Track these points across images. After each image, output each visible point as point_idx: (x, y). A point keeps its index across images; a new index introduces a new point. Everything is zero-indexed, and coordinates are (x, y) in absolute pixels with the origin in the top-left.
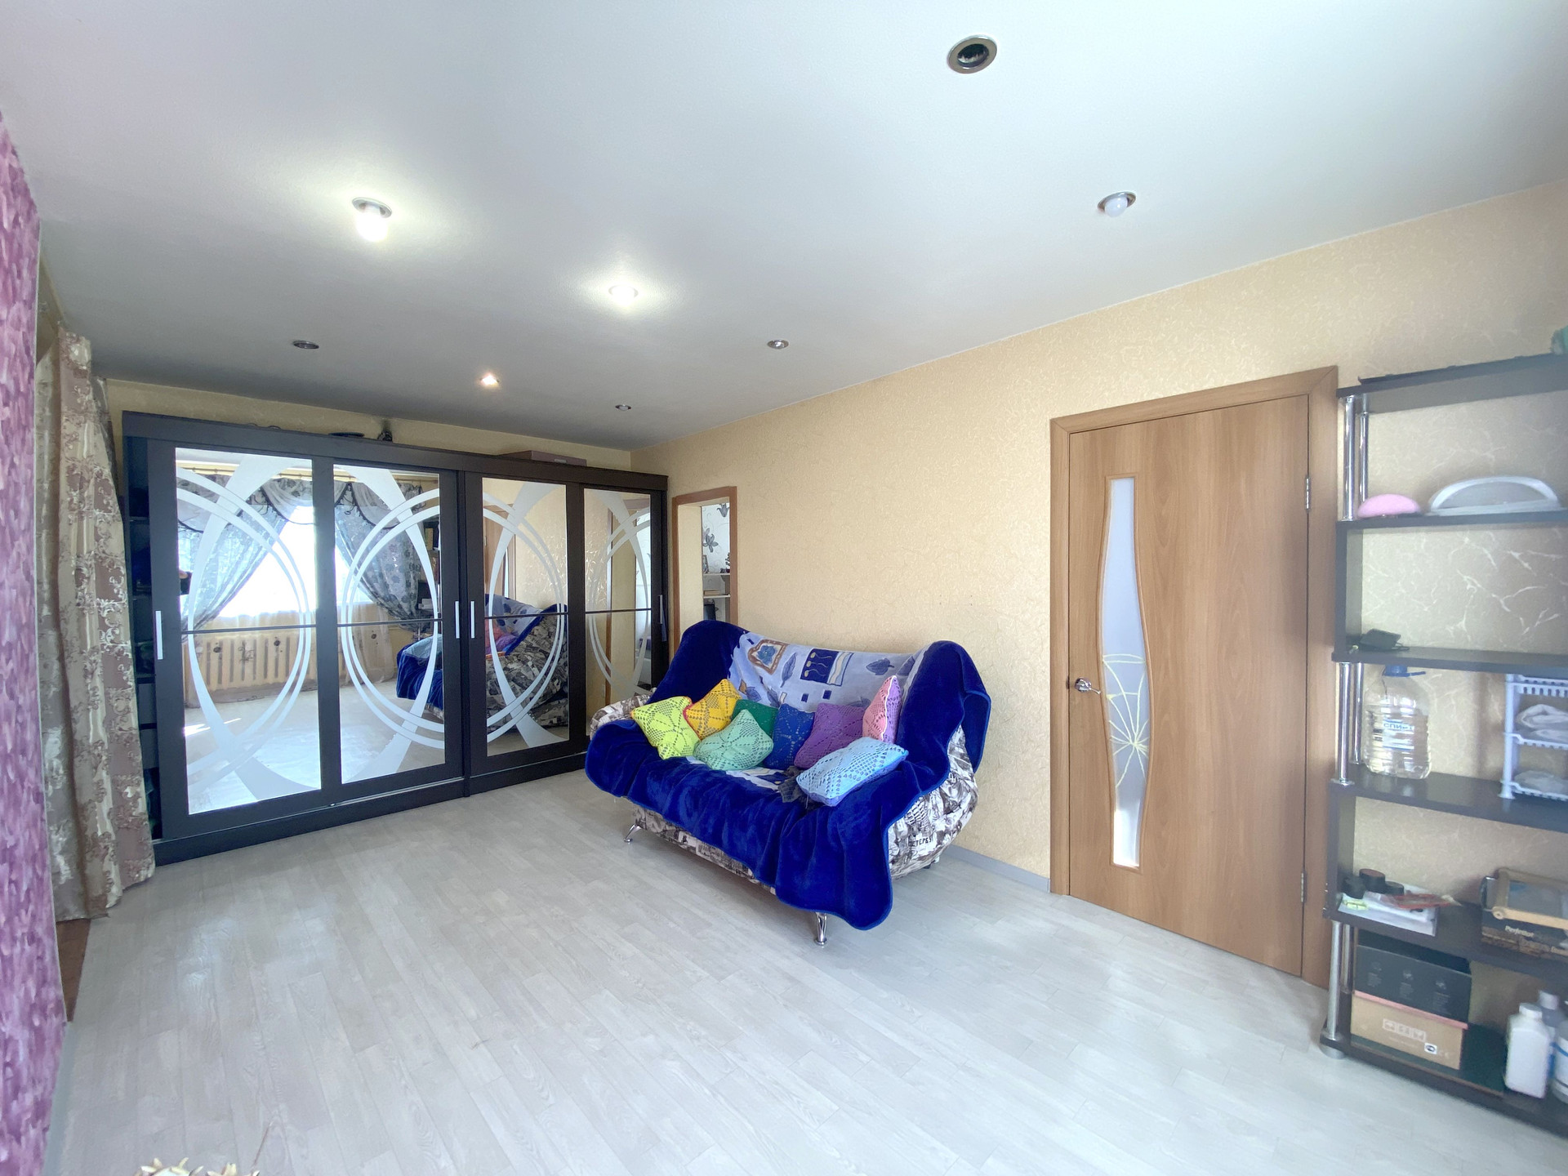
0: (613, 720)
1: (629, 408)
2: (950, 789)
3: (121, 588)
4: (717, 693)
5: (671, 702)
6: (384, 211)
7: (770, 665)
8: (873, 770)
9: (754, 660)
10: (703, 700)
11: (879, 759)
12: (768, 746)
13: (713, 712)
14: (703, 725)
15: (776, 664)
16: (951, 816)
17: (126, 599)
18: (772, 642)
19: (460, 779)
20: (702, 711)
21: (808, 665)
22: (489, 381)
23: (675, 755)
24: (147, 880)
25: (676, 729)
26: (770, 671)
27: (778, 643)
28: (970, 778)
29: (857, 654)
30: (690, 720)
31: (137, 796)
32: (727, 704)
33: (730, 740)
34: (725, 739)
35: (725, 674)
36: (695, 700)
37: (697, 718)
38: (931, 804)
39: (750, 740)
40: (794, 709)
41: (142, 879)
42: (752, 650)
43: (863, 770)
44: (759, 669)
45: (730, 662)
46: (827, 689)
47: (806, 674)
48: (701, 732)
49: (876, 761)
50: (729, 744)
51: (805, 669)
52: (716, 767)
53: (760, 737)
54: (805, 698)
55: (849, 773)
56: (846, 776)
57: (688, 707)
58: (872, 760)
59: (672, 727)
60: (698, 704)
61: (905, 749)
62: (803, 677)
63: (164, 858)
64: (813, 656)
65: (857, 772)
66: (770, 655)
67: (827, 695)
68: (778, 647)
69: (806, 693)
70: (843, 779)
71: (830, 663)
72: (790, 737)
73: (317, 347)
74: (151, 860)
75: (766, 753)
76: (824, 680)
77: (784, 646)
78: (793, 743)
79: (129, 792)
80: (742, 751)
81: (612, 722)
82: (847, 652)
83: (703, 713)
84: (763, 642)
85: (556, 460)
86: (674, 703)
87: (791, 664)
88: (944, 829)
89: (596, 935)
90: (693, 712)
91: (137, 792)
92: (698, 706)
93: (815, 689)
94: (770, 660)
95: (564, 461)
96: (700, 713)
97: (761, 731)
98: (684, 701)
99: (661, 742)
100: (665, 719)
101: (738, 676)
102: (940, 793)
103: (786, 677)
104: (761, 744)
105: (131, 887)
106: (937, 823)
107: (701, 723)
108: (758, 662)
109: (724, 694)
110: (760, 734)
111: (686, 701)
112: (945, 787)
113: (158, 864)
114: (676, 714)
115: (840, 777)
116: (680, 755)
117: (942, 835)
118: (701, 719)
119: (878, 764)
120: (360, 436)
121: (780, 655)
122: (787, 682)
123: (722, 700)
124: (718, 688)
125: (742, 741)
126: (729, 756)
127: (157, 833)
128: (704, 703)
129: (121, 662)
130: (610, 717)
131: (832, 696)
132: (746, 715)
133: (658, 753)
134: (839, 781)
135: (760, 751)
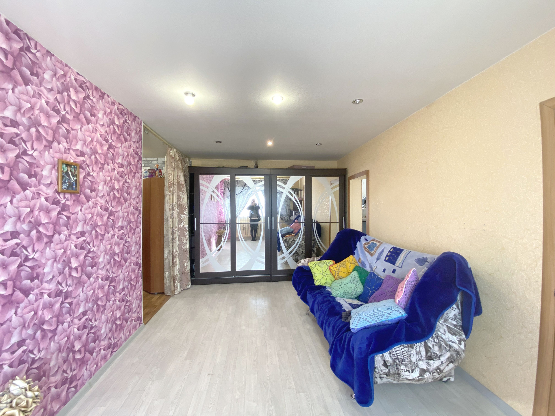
0: (303, 265)
1: (321, 144)
2: (433, 345)
3: (186, 212)
4: (346, 261)
5: (325, 262)
6: (193, 95)
7: (372, 252)
8: (381, 320)
9: (365, 248)
10: (339, 263)
11: (386, 314)
12: (360, 291)
13: (342, 269)
14: (337, 274)
15: (375, 252)
16: (431, 362)
17: (187, 214)
18: (376, 241)
19: (269, 276)
20: (337, 268)
21: (389, 254)
22: (270, 143)
23: (321, 285)
24: (188, 289)
25: (323, 273)
26: (372, 255)
27: (379, 242)
28: (457, 342)
29: (413, 252)
30: (331, 271)
31: (187, 266)
32: (350, 267)
33: (344, 283)
34: (343, 282)
35: (353, 254)
36: (336, 262)
37: (334, 271)
38: (414, 350)
39: (352, 285)
40: (376, 275)
41: (187, 288)
42: (365, 244)
43: (374, 318)
44: (367, 253)
45: (356, 248)
46: (394, 268)
47: (387, 259)
48: (336, 277)
49: (384, 315)
50: (343, 285)
51: (387, 256)
52: (334, 294)
53: (357, 285)
54: (384, 271)
55: (365, 317)
56: (363, 318)
57: (332, 265)
58: (382, 314)
59: (322, 272)
60: (337, 264)
61: (406, 313)
62: (385, 260)
63: (193, 283)
64: (391, 250)
65: (371, 318)
66: (374, 247)
67: (394, 271)
68: (378, 244)
69: (385, 268)
70: (361, 320)
71: (398, 255)
72: (370, 289)
73: (221, 142)
74: (189, 283)
75: (359, 294)
76: (394, 263)
77: (381, 243)
78: (371, 292)
79: (185, 264)
80: (348, 290)
81: (302, 266)
82: (408, 250)
83: (337, 269)
84: (372, 240)
85: (303, 168)
86: (326, 263)
87: (381, 253)
88: (425, 368)
89: (270, 349)
90: (333, 268)
91: (187, 264)
92: (336, 265)
93: (389, 266)
94: (373, 250)
95: (306, 168)
96: (336, 268)
97: (359, 282)
98: (331, 262)
99: (317, 278)
100: (320, 269)
101: (358, 254)
102: (425, 345)
103: (378, 259)
104: (357, 289)
105: (184, 290)
106: (420, 363)
107: (336, 273)
108: (367, 250)
109: (350, 262)
110: (358, 284)
111: (332, 262)
112: (430, 342)
113: (192, 285)
114: (325, 267)
115: (360, 318)
116: (323, 285)
117: (423, 371)
118: (336, 271)
119: (385, 317)
120: (246, 167)
121: (378, 247)
122: (378, 261)
123: (348, 264)
124: (348, 259)
125: (349, 285)
126: (341, 291)
127: (192, 276)
128: (339, 265)
129: (185, 231)
130: (302, 264)
131: (396, 272)
132: (355, 273)
133: (314, 282)
134: (359, 320)
135: (356, 292)
